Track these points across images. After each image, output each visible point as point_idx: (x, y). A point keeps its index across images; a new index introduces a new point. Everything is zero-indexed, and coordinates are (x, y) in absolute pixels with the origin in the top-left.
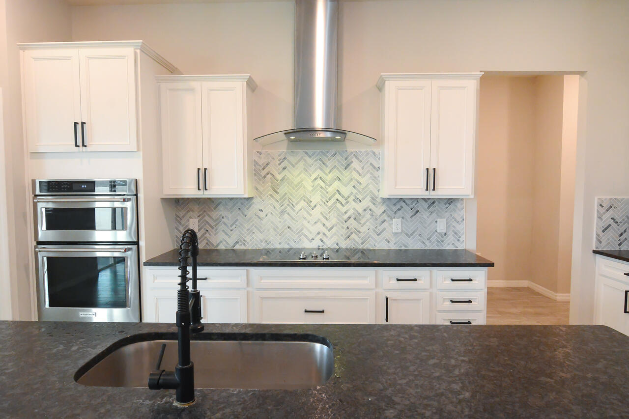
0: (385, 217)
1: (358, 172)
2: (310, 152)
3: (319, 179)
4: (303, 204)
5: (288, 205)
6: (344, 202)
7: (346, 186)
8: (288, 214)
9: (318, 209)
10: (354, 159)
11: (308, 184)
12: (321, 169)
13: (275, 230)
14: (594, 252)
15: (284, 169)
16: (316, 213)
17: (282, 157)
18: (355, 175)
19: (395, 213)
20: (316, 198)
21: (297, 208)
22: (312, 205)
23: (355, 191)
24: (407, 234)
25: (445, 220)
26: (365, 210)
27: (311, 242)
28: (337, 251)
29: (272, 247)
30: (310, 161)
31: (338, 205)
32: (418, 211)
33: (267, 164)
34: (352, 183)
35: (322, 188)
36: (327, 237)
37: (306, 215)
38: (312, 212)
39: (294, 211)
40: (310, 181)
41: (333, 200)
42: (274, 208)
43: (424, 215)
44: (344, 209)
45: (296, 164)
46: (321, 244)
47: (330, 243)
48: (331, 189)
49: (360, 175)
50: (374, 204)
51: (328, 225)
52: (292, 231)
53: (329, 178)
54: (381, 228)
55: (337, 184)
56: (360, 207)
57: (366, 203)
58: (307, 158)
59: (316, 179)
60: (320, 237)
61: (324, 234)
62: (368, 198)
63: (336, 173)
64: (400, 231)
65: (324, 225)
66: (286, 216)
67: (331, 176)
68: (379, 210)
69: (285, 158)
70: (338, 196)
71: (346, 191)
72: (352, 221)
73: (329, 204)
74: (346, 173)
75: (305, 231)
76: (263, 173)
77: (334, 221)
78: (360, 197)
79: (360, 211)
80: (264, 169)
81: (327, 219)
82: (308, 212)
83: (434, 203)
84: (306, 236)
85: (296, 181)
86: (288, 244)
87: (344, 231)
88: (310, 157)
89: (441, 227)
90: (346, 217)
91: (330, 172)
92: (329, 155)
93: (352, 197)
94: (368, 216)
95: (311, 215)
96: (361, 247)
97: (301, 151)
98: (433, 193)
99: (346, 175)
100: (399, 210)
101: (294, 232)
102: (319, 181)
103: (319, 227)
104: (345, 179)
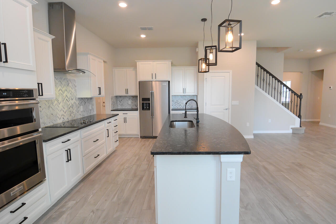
0: (79, 105)
1: (71, 87)
3: (60, 90)
4: (56, 102)
5: (51, 103)
6: (68, 100)
7: (68, 93)
8: (51, 107)
9: (61, 104)
10: (70, 82)
11: (57, 92)
12: (61, 86)
13: (47, 116)
16: (61, 106)
20: (60, 99)
21: (54, 104)
22: (59, 102)
23: (71, 96)
24: (84, 111)
25: (91, 105)
27: (60, 120)
28: (68, 122)
31: (67, 102)
32: (86, 102)
34: (70, 92)
35: (62, 94)
39: (53, 106)
41: (65, 100)
42: (46, 105)
44: (69, 104)
47: (66, 120)
48: (64, 95)
49: (72, 89)
50: (76, 100)
51: (65, 111)
52: (53, 116)
53: (63, 89)
54: (78, 110)
55: (66, 92)
57: (74, 100)
59: (59, 90)
61: (64, 115)
62: (75, 98)
64: (82, 110)
65: (63, 111)
66: (51, 109)
68: (77, 102)
70: (66, 98)
71: (69, 95)
72: (71, 108)
73: (64, 101)
75: (58, 115)
77: (66, 109)
78: (72, 98)
79: (73, 103)
81: (64, 108)
82: (58, 106)
83: (88, 99)
84: (58, 117)
86: (53, 122)
87: (69, 113)
89: (90, 107)
90: (69, 107)
91: (63, 87)
92: (63, 79)
93: (70, 98)
94: (75, 105)
95: (59, 107)
99: (68, 88)
100: (82, 102)
101: (54, 116)
102: (61, 91)
103: (62, 113)
104: (68, 90)
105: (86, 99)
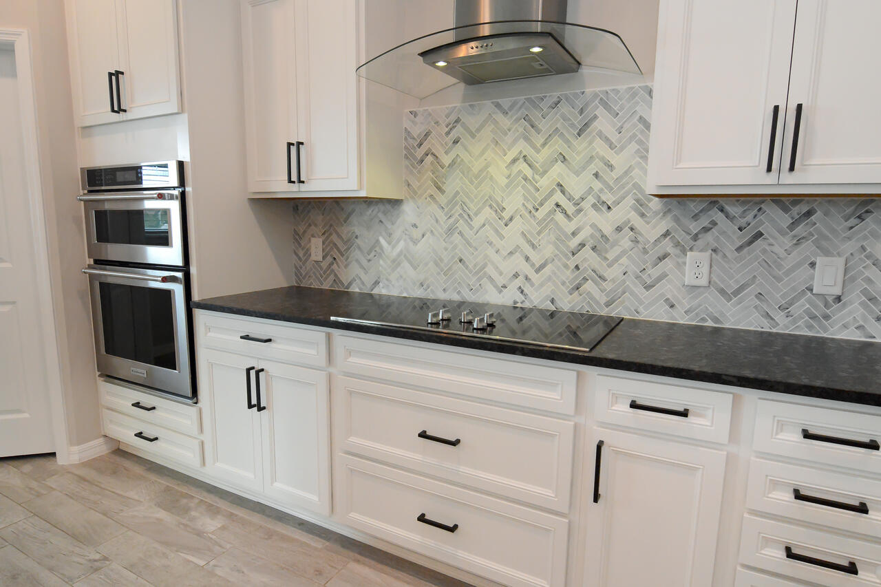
0: (667, 246)
1: (607, 140)
2: (505, 102)
3: (521, 160)
4: (487, 213)
5: (460, 215)
6: (570, 209)
7: (577, 174)
8: (460, 233)
9: (518, 224)
10: (600, 111)
11: (499, 171)
12: (527, 139)
13: (437, 265)
15: (456, 142)
16: (513, 234)
17: (453, 118)
18: (600, 148)
19: (695, 238)
20: (514, 202)
21: (477, 222)
22: (506, 215)
23: (597, 185)
24: (722, 292)
26: (619, 229)
27: (500, 292)
28: (552, 315)
29: (431, 296)
30: (505, 122)
31: (559, 217)
32: (760, 235)
33: (427, 135)
34: (593, 168)
35: (526, 179)
36: (532, 285)
37: (494, 238)
38: (505, 231)
39: (471, 227)
40: (503, 166)
41: (549, 205)
42: (437, 221)
43: (777, 246)
44: (570, 227)
45: (478, 130)
46: (519, 298)
47: (537, 298)
48: (545, 182)
49: (612, 146)
50: (642, 215)
51: (536, 258)
52: (467, 267)
53: (540, 158)
54: (654, 272)
55: (558, 170)
56: (606, 222)
57: (624, 212)
58: (499, 117)
59: (514, 161)
60: (519, 282)
61: (527, 278)
62: (630, 201)
63: (557, 145)
64: (703, 281)
65: (527, 259)
66: (456, 238)
67: (546, 152)
68: (652, 229)
69: (457, 121)
70: (558, 197)
71: (577, 186)
72: (587, 252)
73: (540, 214)
74: (581, 145)
75: (490, 270)
76: (419, 153)
77: (548, 251)
78: (609, 198)
79: (608, 230)
80: (420, 145)
81: (533, 246)
82: (497, 231)
83: (809, 214)
84: (491, 279)
85: (477, 166)
86: (459, 293)
87: (569, 274)
88: (505, 113)
89: (827, 279)
90: (574, 243)
91: (544, 145)
92: (545, 104)
93: (591, 200)
94: (626, 243)
95: (502, 237)
96: (604, 312)
97: (488, 103)
98: (787, 178)
99: (581, 148)
100: (706, 230)
101: (471, 272)
102: (522, 166)
103: (518, 263)
104: (576, 159)
105: (773, 212)
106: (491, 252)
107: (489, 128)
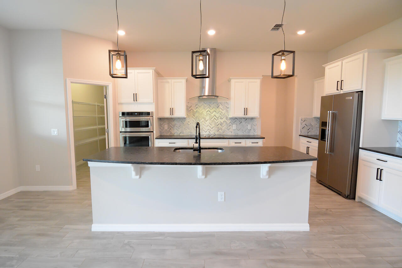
0: (230, 124)
1: (221, 109)
2: (205, 102)
4: (203, 119)
6: (217, 119)
7: (217, 114)
9: (208, 122)
10: (220, 105)
11: (205, 113)
12: (209, 108)
14: (299, 135)
15: (197, 108)
16: (207, 123)
17: (196, 104)
18: (220, 110)
19: (234, 123)
20: (207, 118)
22: (206, 120)
23: (220, 115)
24: (238, 130)
25: (250, 125)
26: (224, 122)
27: (206, 132)
28: (215, 135)
29: (192, 134)
30: (206, 105)
31: (215, 120)
32: (241, 122)
33: (191, 106)
34: (220, 113)
35: (209, 114)
36: (211, 131)
37: (204, 123)
38: (206, 122)
40: (205, 112)
41: (213, 118)
42: (193, 121)
43: (243, 123)
44: (217, 122)
45: (201, 106)
46: (209, 133)
47: (212, 133)
48: (212, 115)
49: (222, 110)
50: (227, 120)
51: (212, 127)
53: (212, 111)
54: (229, 128)
55: (214, 113)
56: (222, 121)
57: (224, 119)
58: (204, 104)
59: (207, 111)
60: (209, 131)
61: (210, 130)
62: (225, 118)
63: (214, 109)
64: (235, 129)
65: (210, 127)
67: (212, 110)
68: (228, 122)
69: (197, 104)
70: (215, 117)
71: (217, 115)
72: (219, 125)
73: (212, 120)
74: (218, 109)
75: (203, 129)
76: (190, 109)
77: (213, 125)
78: (222, 117)
79: (222, 122)
80: (190, 108)
81: (211, 125)
83: (247, 119)
84: (204, 131)
85: (201, 112)
87: (217, 129)
88: (205, 104)
89: (249, 127)
90: (217, 124)
92: (212, 103)
93: (220, 118)
94: (225, 124)
95: (206, 123)
96: (222, 134)
97: (202, 102)
98: (246, 116)
99: (218, 110)
100: (235, 122)
102: (209, 112)
103: (208, 128)
104: (217, 111)
105: (243, 119)
106: (204, 126)
107: (203, 106)
